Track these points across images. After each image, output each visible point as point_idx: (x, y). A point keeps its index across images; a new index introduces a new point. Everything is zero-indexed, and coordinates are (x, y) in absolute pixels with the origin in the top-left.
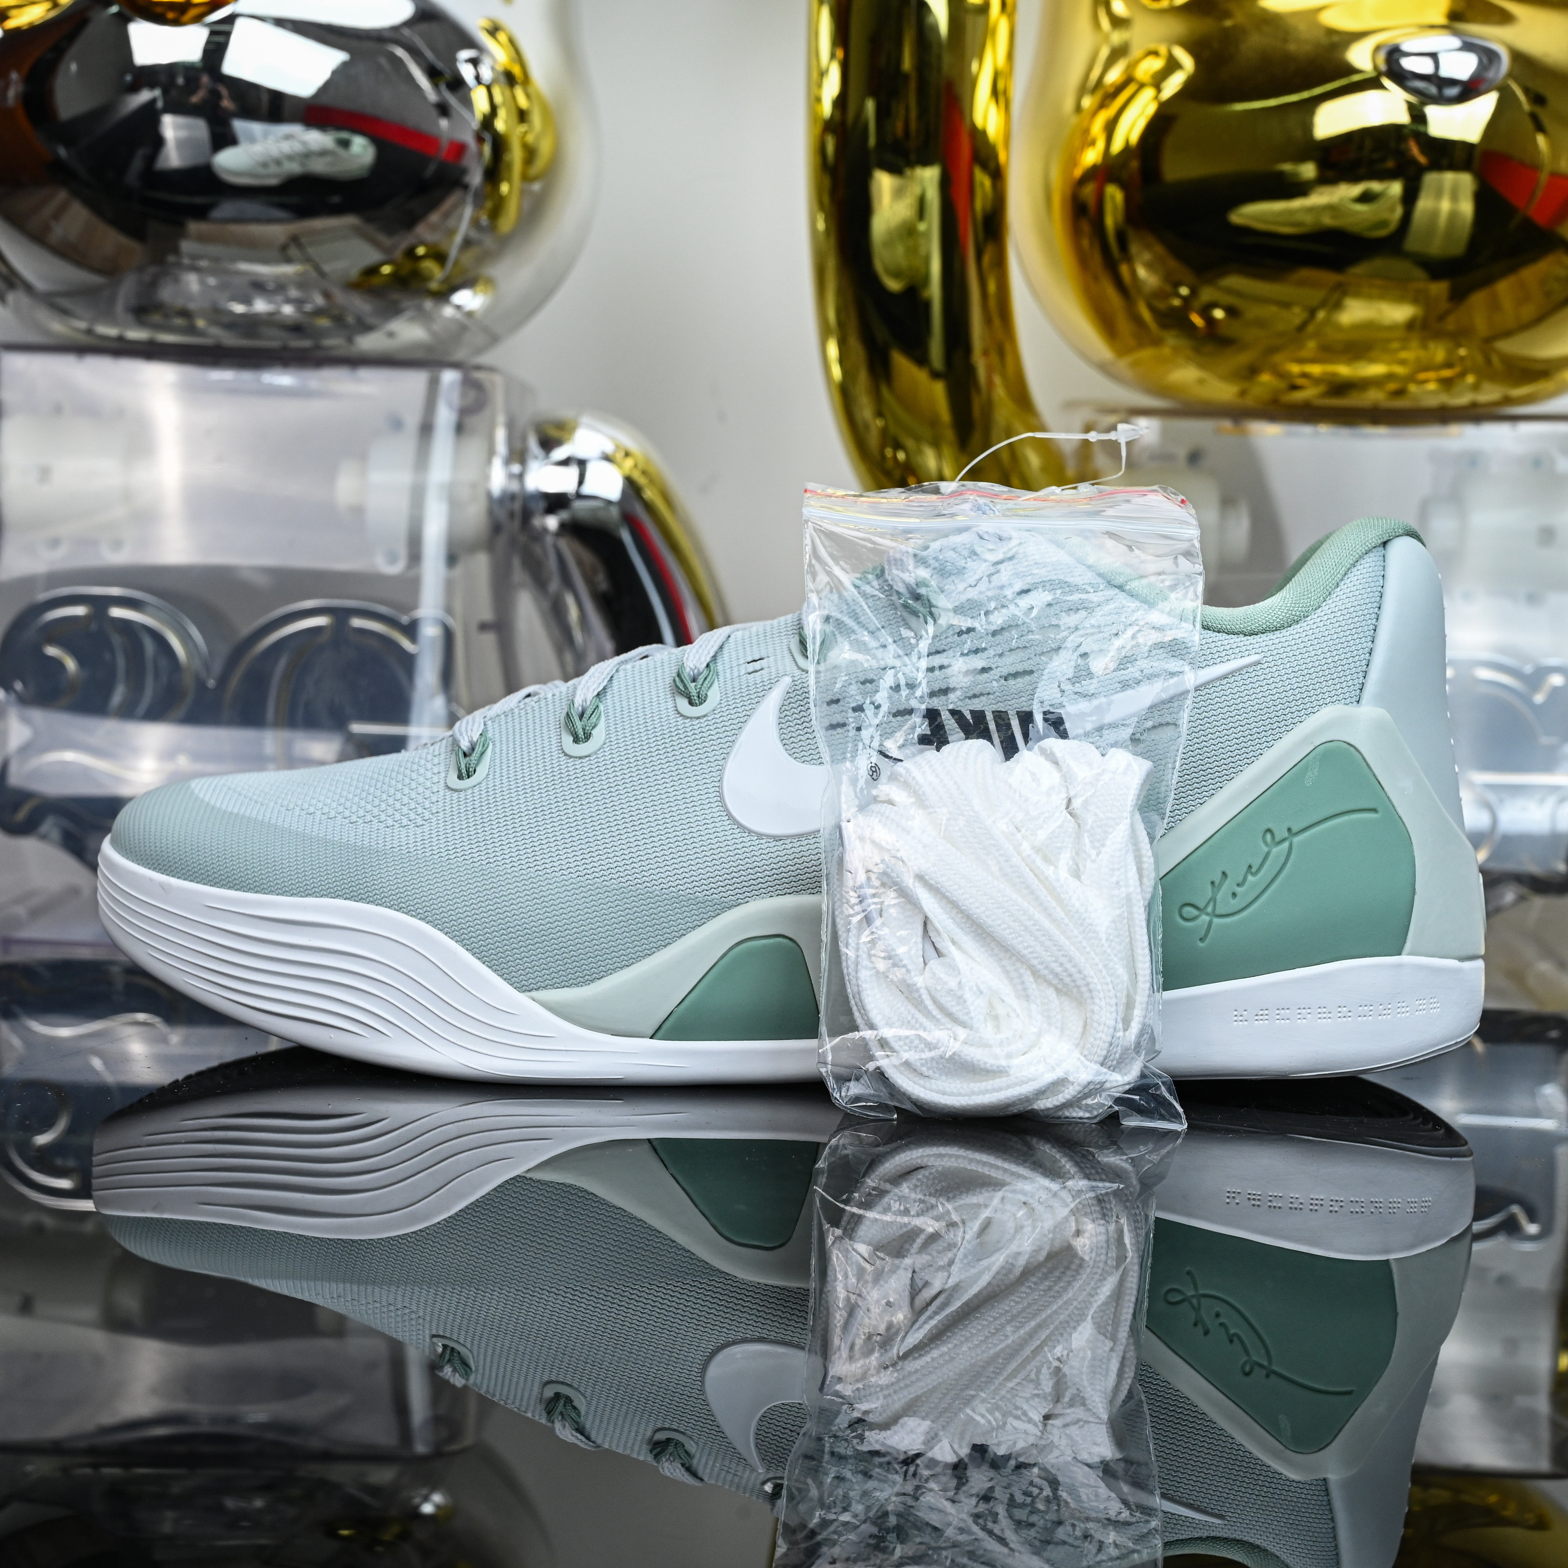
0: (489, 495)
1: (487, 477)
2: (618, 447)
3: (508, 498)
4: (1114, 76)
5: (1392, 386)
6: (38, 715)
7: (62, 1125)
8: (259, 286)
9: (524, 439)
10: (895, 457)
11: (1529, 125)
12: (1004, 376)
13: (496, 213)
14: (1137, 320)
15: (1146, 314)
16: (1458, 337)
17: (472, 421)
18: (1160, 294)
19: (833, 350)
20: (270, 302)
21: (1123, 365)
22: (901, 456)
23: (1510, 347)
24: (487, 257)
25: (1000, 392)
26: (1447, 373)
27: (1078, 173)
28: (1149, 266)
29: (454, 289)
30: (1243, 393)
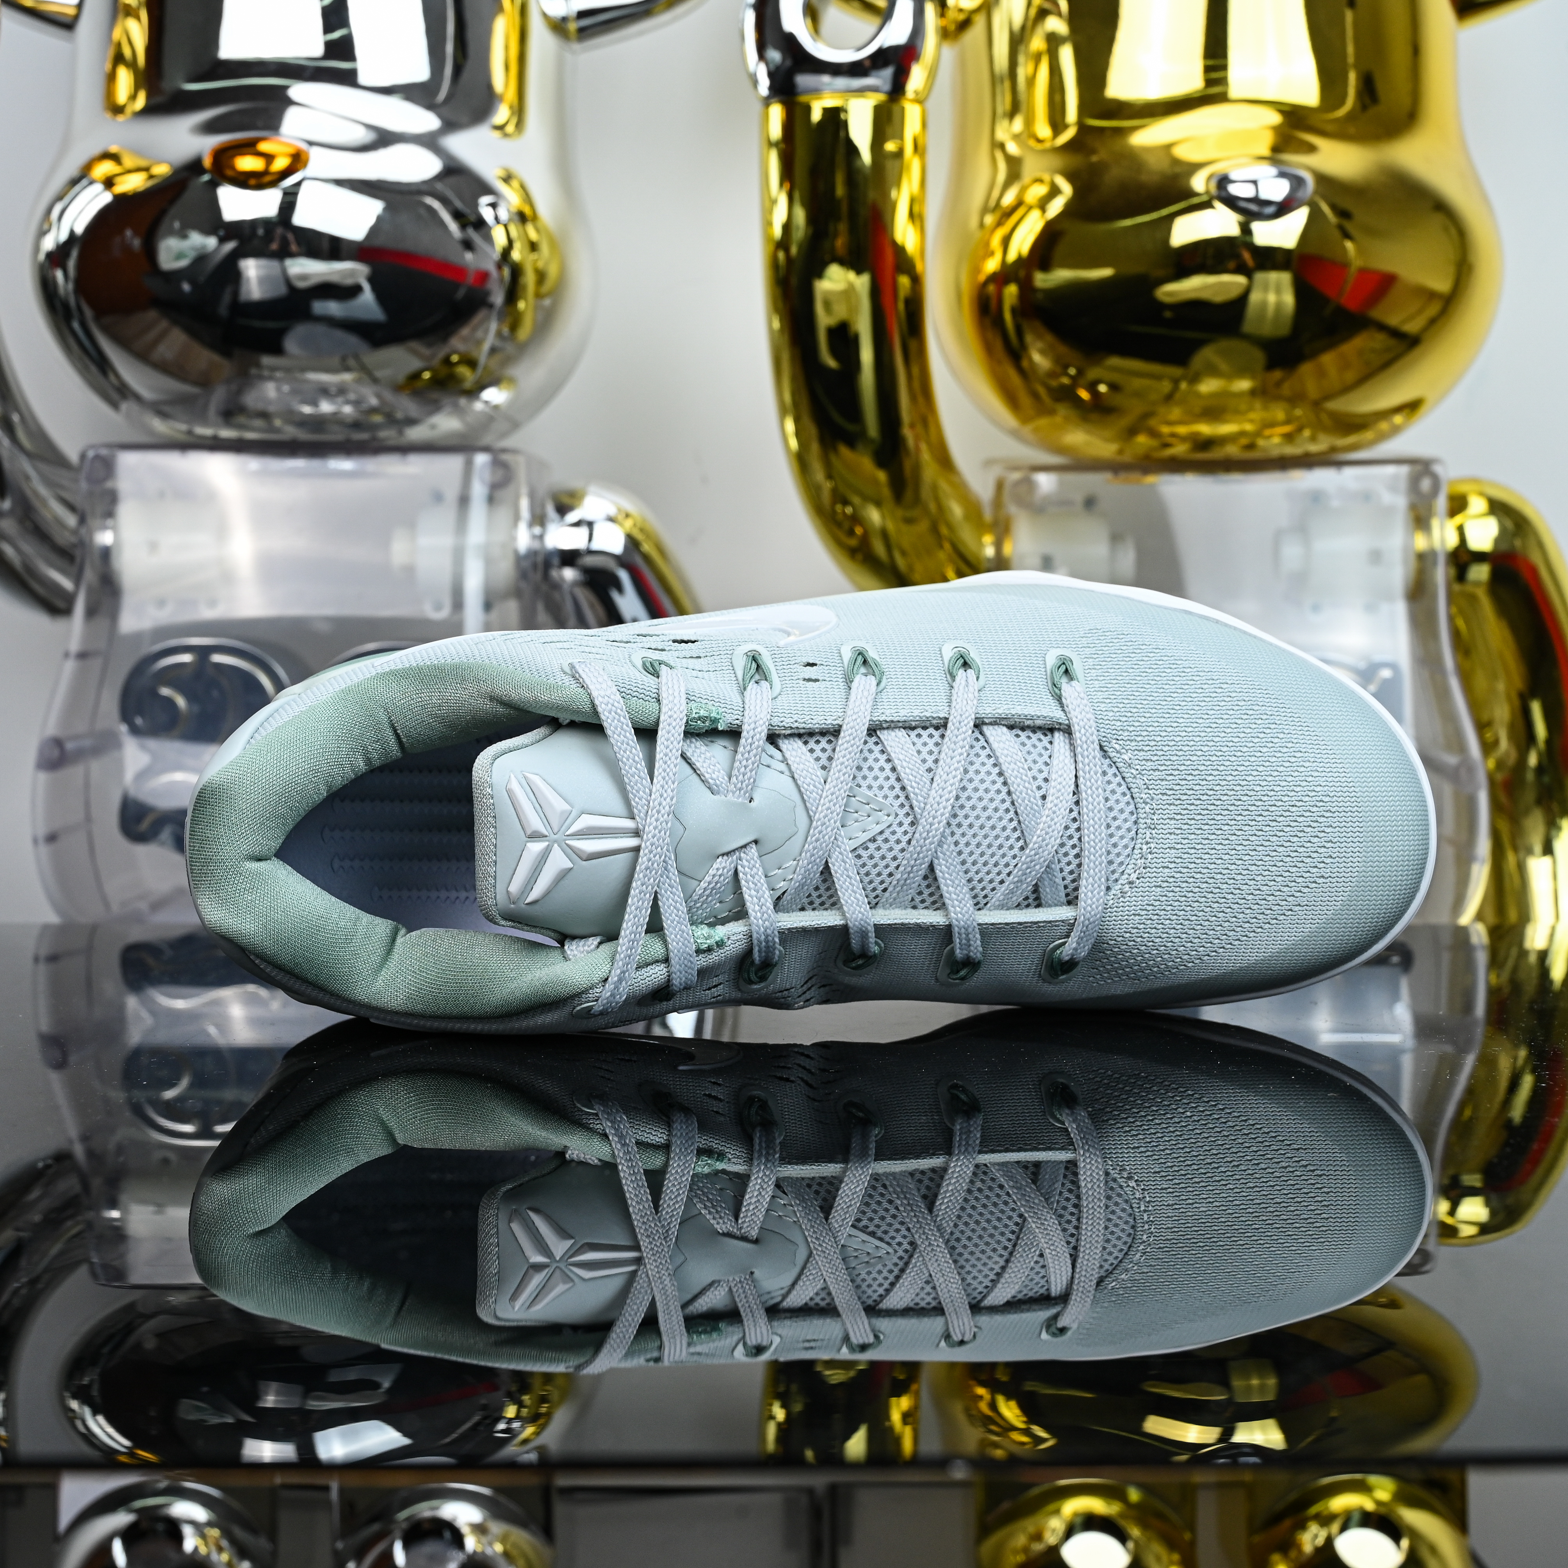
0: (516, 552)
1: (514, 539)
2: (619, 510)
3: (532, 554)
4: (1009, 199)
5: (1244, 441)
6: (153, 744)
7: (185, 1083)
8: (325, 391)
9: (543, 506)
10: (844, 512)
11: (1337, 234)
12: (929, 443)
13: (514, 327)
14: (1035, 396)
15: (1041, 391)
16: (1294, 400)
17: (500, 494)
18: (1052, 374)
19: (790, 426)
20: (333, 403)
21: (1027, 430)
22: (849, 510)
23: (1337, 405)
24: (509, 360)
25: (926, 456)
26: (1287, 429)
27: (982, 278)
28: (1042, 352)
29: (482, 387)
30: (1120, 452)
